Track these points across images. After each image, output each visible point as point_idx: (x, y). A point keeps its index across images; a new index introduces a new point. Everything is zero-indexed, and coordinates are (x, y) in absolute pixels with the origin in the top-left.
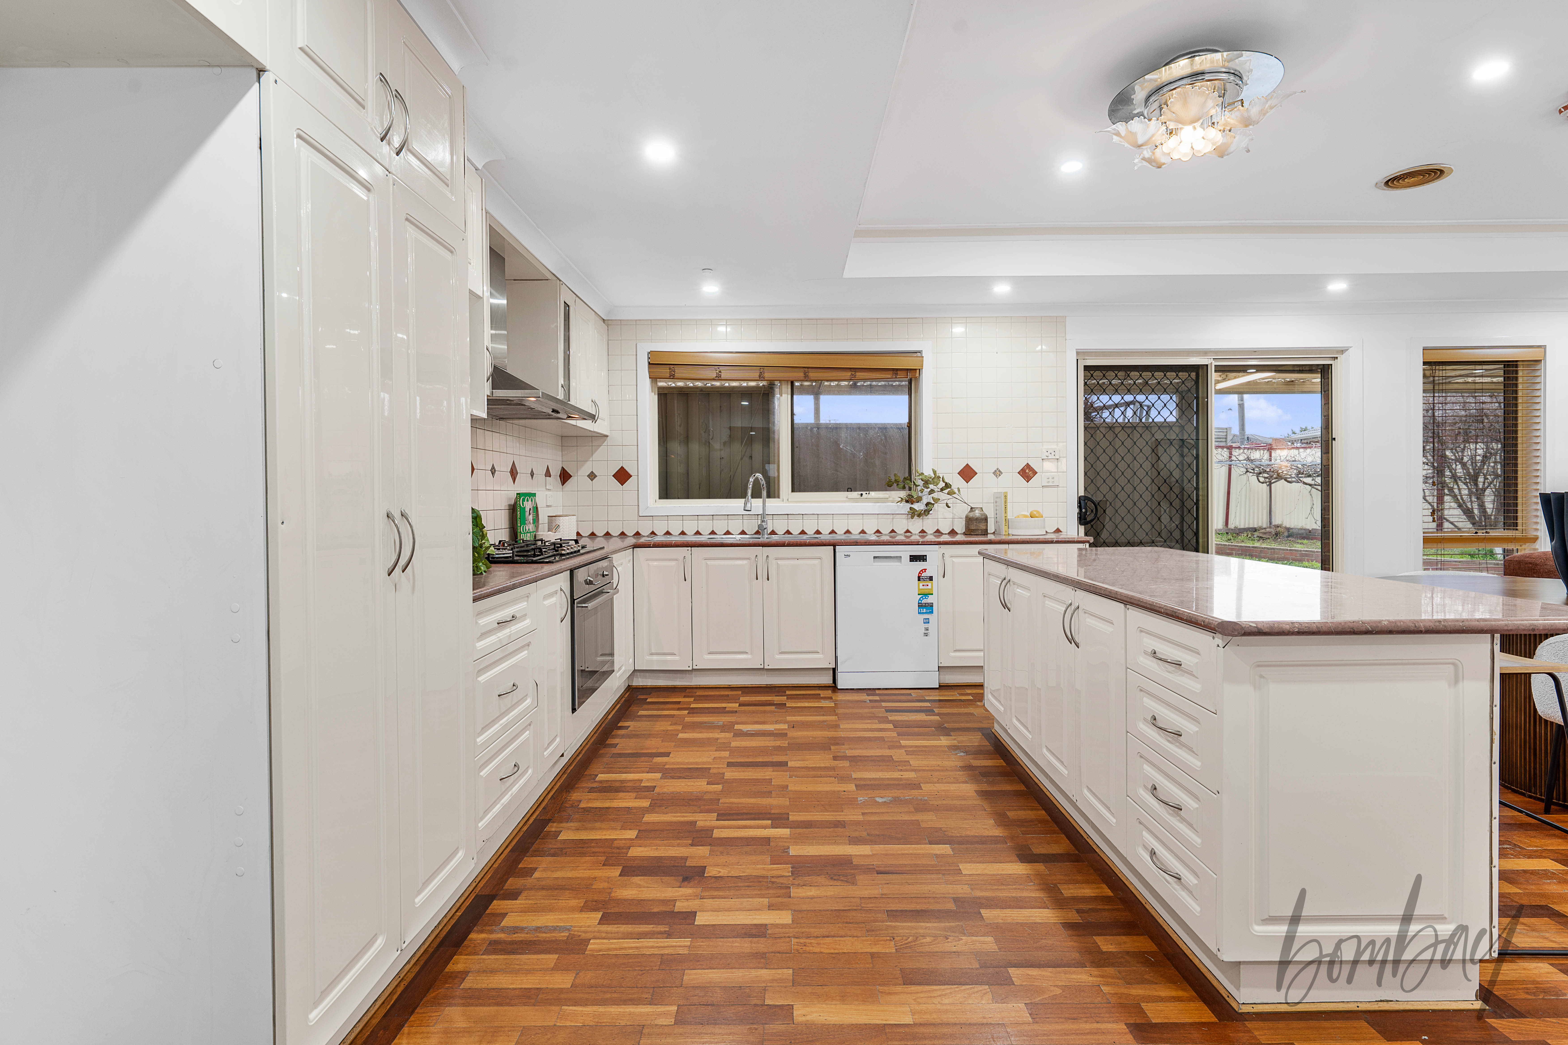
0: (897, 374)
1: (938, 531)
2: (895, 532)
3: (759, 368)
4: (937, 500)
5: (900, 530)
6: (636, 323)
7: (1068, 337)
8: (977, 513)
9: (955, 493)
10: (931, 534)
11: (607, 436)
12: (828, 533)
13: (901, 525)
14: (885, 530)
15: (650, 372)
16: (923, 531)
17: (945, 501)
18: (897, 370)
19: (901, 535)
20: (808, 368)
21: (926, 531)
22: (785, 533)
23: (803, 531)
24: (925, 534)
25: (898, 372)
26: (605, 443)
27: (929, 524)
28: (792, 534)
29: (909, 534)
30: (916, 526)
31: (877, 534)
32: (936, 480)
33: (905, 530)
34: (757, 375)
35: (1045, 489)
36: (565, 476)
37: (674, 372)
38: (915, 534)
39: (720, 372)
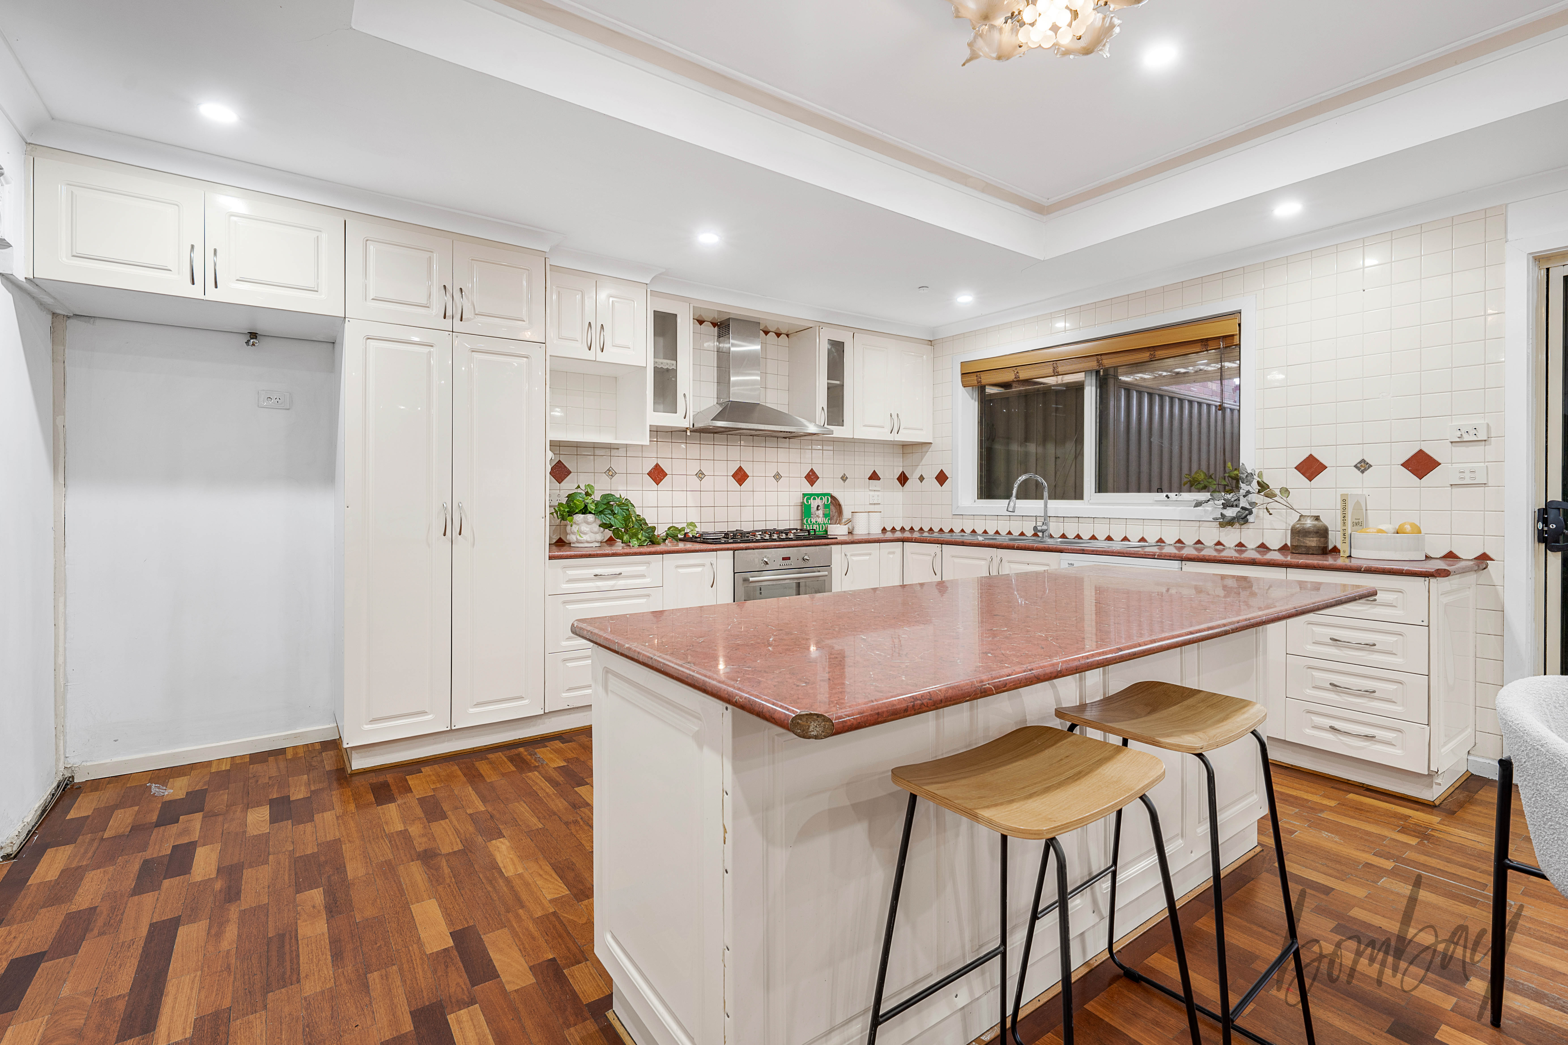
0: (1207, 345)
1: (1263, 546)
2: (1202, 544)
3: (1052, 363)
4: (1253, 504)
5: (1210, 541)
6: (954, 338)
7: (1510, 237)
8: (1309, 523)
9: (1275, 496)
10: (1253, 549)
11: (931, 443)
12: (1120, 540)
13: (1211, 535)
14: (1189, 541)
15: (962, 382)
16: (1240, 545)
17: (1265, 506)
18: (1207, 340)
19: (1210, 547)
20: (1101, 355)
21: (1246, 545)
22: (1075, 537)
23: (1093, 536)
24: (1244, 548)
25: (1209, 343)
26: (930, 450)
27: (1250, 536)
28: (1082, 539)
29: (1222, 547)
30: (1230, 537)
31: (1178, 545)
32: (1249, 478)
33: (1215, 542)
34: (1050, 370)
35: (1456, 490)
36: (903, 479)
37: (980, 378)
38: (1230, 548)
39: (1017, 372)
